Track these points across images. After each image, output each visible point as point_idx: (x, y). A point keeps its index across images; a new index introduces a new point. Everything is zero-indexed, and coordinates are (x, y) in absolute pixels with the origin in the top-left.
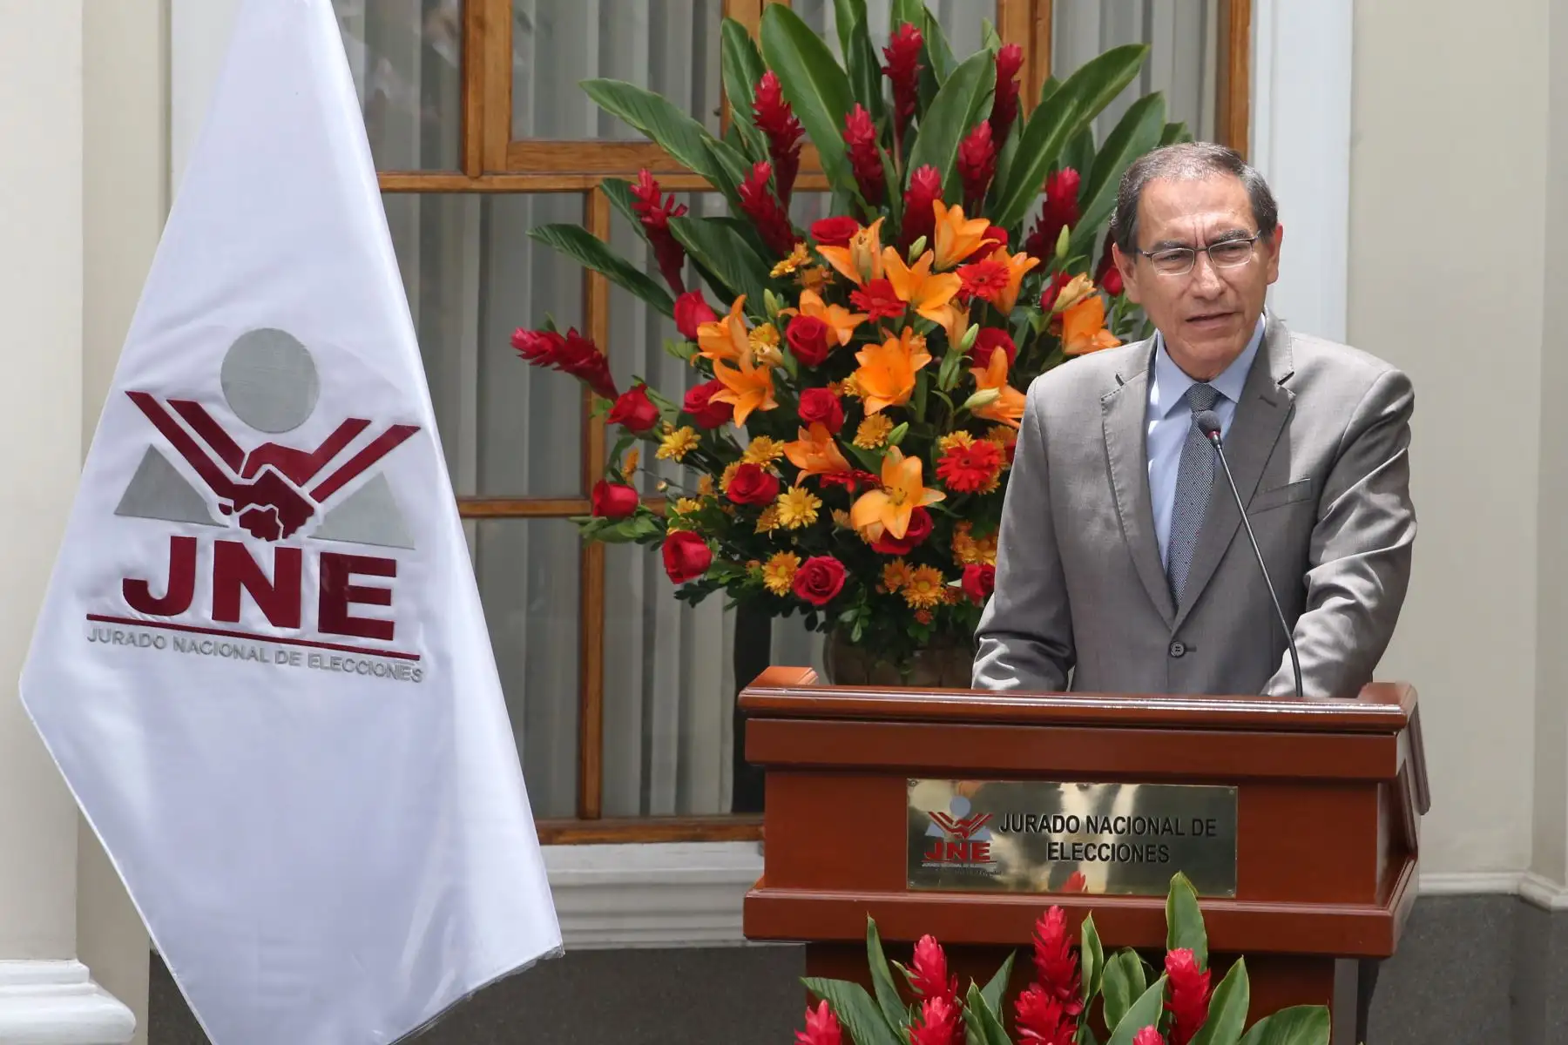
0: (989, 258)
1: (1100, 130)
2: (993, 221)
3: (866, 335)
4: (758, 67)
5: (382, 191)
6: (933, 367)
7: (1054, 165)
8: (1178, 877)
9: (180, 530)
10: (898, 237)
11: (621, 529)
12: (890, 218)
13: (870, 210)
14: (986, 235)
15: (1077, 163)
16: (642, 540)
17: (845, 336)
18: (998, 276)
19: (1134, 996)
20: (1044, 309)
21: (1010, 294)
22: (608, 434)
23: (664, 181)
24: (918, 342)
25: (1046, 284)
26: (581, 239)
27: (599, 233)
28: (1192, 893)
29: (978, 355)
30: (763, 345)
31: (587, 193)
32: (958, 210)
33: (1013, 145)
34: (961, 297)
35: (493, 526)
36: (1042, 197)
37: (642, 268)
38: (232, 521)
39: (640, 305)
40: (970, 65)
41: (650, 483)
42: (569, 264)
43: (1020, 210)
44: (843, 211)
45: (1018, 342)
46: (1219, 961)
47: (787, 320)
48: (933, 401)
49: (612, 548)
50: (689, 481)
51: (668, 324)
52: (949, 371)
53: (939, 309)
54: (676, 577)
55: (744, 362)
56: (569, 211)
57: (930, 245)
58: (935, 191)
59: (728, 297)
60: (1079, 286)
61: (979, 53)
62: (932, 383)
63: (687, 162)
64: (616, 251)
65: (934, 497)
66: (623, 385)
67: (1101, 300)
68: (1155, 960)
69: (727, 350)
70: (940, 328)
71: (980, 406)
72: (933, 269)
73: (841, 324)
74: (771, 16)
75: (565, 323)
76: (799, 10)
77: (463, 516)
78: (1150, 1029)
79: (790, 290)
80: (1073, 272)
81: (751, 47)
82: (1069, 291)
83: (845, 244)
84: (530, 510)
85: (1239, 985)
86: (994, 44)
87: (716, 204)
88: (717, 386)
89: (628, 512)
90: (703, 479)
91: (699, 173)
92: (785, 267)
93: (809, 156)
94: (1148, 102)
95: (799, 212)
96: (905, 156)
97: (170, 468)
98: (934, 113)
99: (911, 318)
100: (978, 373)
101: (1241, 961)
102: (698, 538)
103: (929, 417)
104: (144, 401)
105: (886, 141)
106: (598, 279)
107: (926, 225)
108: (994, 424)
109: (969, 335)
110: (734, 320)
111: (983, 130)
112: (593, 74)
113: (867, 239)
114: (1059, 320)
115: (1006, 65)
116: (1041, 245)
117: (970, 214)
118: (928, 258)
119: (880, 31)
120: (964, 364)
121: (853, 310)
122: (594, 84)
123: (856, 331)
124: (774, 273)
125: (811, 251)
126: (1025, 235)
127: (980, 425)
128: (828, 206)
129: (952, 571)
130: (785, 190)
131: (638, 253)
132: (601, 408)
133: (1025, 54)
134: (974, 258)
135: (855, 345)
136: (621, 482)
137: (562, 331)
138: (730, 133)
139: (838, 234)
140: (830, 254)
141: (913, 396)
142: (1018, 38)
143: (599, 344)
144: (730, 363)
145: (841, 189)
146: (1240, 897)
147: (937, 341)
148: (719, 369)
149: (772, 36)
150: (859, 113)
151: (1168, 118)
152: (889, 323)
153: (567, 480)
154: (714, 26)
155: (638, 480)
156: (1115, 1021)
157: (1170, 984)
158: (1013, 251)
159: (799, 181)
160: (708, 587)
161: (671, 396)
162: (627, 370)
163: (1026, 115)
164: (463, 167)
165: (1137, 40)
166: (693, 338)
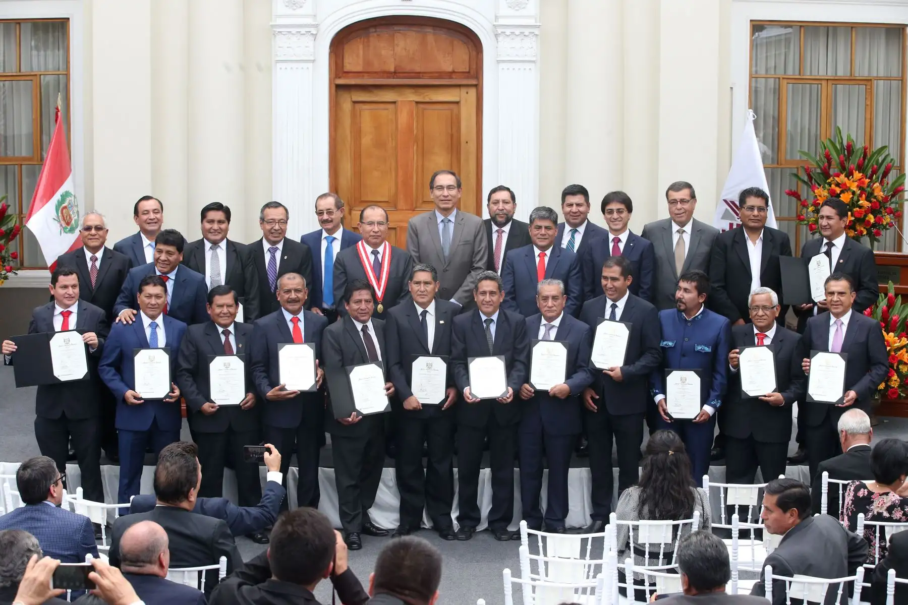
0: (862, 180)
1: (880, 159)
2: (863, 173)
3: (842, 192)
4: (825, 148)
5: (764, 168)
6: (853, 197)
7: (873, 165)
8: (890, 281)
9: (730, 222)
10: (847, 176)
11: (802, 223)
12: (846, 173)
13: (843, 172)
14: (862, 176)
15: (877, 164)
16: (805, 224)
17: (839, 192)
18: (863, 183)
19: (882, 300)
20: (871, 188)
21: (865, 186)
22: (800, 207)
23: (810, 166)
24: (850, 193)
25: (871, 184)
26: (796, 176)
27: (799, 175)
28: (892, 284)
29: (860, 195)
30: (825, 193)
31: (797, 168)
32: (857, 172)
33: (866, 161)
34: (858, 186)
35: (781, 222)
36: (871, 170)
37: (806, 181)
38: (739, 220)
39: (805, 187)
40: (860, 149)
41: (807, 215)
42: (795, 180)
43: (867, 172)
44: (839, 172)
45: (867, 194)
46: (896, 295)
47: (829, 189)
48: (853, 203)
49: (801, 226)
50: (814, 215)
51: (810, 190)
52: (855, 198)
53: (854, 187)
54: (811, 231)
55: (822, 196)
56: (795, 171)
57: (853, 177)
58: (853, 169)
59: (820, 185)
60: (877, 184)
61: (861, 146)
62: (853, 200)
63: (813, 163)
64: (802, 178)
65: (853, 219)
66: (802, 199)
67: (880, 187)
68: (886, 295)
69: (819, 194)
70: (854, 191)
71: (861, 204)
72: (853, 181)
73: (838, 190)
74: (828, 140)
75: (794, 189)
76: (832, 139)
77: (776, 220)
78: (885, 306)
79: (830, 184)
80: (876, 182)
81: (824, 145)
82: (875, 185)
83: (839, 177)
84: (788, 219)
85: (899, 300)
86: (863, 145)
87: (819, 171)
88: (818, 200)
89: (803, 220)
90: (816, 215)
91: (815, 166)
92: (829, 181)
93: (833, 162)
94: (888, 155)
95: (831, 172)
96: (849, 163)
97: (729, 211)
98: (854, 156)
99: (849, 189)
100: (860, 198)
101: (900, 296)
102: (814, 225)
103: (852, 205)
104: (725, 201)
105: (846, 161)
106: (800, 183)
107: (852, 174)
108: (862, 207)
109: (859, 192)
110: (821, 189)
111: (862, 158)
112: (799, 149)
113: (842, 176)
114: (873, 190)
115: (865, 149)
116: (871, 178)
117: (859, 172)
118: (852, 180)
119: (845, 143)
120: (858, 197)
121: (840, 187)
122: (799, 151)
123: (841, 191)
124: (827, 181)
125: (833, 178)
126: (868, 176)
127: (860, 207)
128: (837, 171)
129: (856, 231)
130: (829, 168)
131: (806, 178)
132: (799, 203)
133: (869, 147)
134: (860, 180)
135: (840, 193)
136: (802, 215)
137: (793, 191)
138: (821, 159)
139: (838, 176)
140: (836, 179)
141: (850, 202)
142: (867, 144)
143: (799, 193)
144: (820, 196)
145: (838, 168)
146: (900, 285)
147: (854, 193)
148: (818, 197)
149: (827, 143)
150: (842, 156)
151: (892, 157)
152: (845, 190)
153: (795, 215)
154: (819, 141)
155: (805, 215)
156: (879, 304)
157: (888, 299)
158: (866, 179)
159: (831, 167)
160: (816, 232)
161: (810, 201)
162: (803, 197)
163: (868, 156)
164: (778, 164)
165: (887, 145)
166: (814, 192)
